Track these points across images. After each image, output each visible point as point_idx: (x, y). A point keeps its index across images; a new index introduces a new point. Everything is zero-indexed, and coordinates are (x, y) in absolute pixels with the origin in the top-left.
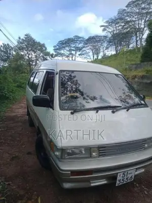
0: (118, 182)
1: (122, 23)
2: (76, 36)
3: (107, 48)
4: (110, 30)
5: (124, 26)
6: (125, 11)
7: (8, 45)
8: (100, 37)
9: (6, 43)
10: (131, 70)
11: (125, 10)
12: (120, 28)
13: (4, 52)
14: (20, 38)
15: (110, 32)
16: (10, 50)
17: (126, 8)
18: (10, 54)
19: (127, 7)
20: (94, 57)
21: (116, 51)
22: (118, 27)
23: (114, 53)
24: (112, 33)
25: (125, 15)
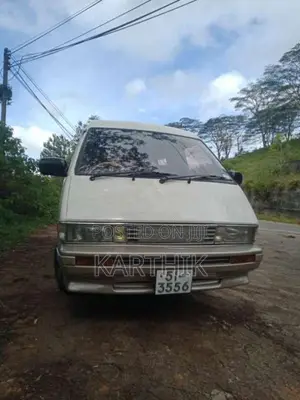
0: (158, 287)
1: (274, 90)
2: (185, 119)
3: (246, 139)
4: (251, 105)
5: (278, 95)
6: (278, 69)
7: (62, 137)
8: (230, 117)
9: (58, 135)
10: (288, 173)
11: (278, 66)
12: (270, 99)
13: (54, 149)
14: (80, 124)
15: (251, 109)
16: (65, 146)
17: (280, 64)
18: (65, 153)
19: (281, 61)
20: (219, 154)
21: (265, 142)
22: (267, 97)
23: (260, 145)
24: (255, 111)
25: (280, 75)
